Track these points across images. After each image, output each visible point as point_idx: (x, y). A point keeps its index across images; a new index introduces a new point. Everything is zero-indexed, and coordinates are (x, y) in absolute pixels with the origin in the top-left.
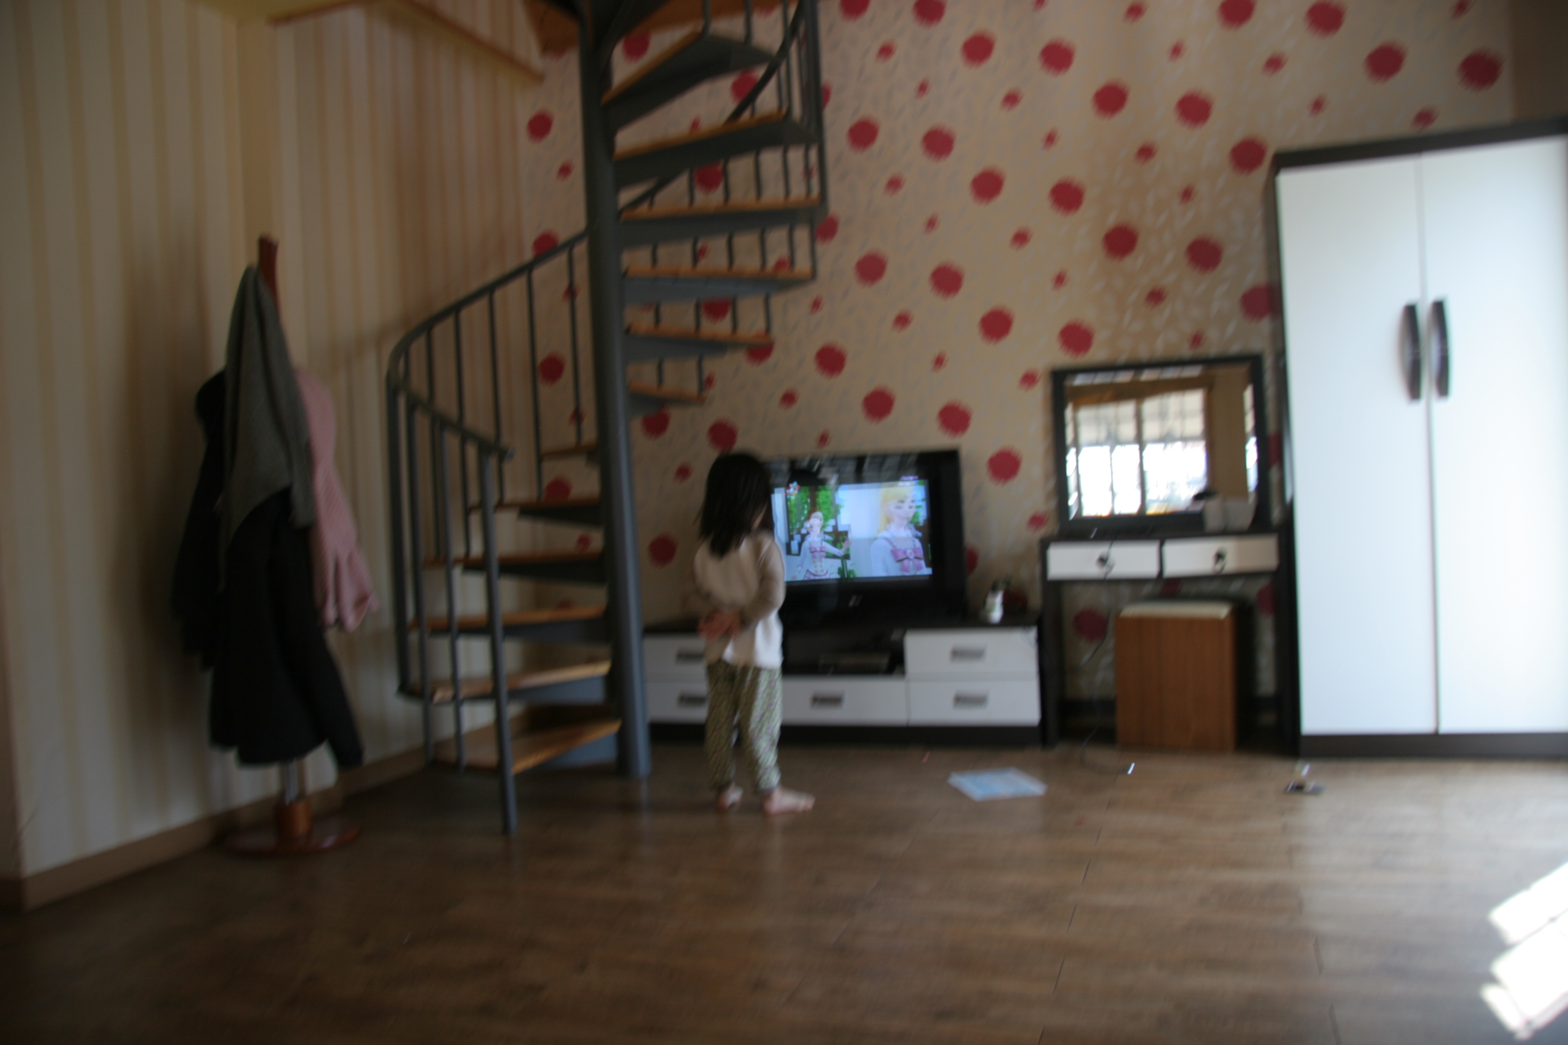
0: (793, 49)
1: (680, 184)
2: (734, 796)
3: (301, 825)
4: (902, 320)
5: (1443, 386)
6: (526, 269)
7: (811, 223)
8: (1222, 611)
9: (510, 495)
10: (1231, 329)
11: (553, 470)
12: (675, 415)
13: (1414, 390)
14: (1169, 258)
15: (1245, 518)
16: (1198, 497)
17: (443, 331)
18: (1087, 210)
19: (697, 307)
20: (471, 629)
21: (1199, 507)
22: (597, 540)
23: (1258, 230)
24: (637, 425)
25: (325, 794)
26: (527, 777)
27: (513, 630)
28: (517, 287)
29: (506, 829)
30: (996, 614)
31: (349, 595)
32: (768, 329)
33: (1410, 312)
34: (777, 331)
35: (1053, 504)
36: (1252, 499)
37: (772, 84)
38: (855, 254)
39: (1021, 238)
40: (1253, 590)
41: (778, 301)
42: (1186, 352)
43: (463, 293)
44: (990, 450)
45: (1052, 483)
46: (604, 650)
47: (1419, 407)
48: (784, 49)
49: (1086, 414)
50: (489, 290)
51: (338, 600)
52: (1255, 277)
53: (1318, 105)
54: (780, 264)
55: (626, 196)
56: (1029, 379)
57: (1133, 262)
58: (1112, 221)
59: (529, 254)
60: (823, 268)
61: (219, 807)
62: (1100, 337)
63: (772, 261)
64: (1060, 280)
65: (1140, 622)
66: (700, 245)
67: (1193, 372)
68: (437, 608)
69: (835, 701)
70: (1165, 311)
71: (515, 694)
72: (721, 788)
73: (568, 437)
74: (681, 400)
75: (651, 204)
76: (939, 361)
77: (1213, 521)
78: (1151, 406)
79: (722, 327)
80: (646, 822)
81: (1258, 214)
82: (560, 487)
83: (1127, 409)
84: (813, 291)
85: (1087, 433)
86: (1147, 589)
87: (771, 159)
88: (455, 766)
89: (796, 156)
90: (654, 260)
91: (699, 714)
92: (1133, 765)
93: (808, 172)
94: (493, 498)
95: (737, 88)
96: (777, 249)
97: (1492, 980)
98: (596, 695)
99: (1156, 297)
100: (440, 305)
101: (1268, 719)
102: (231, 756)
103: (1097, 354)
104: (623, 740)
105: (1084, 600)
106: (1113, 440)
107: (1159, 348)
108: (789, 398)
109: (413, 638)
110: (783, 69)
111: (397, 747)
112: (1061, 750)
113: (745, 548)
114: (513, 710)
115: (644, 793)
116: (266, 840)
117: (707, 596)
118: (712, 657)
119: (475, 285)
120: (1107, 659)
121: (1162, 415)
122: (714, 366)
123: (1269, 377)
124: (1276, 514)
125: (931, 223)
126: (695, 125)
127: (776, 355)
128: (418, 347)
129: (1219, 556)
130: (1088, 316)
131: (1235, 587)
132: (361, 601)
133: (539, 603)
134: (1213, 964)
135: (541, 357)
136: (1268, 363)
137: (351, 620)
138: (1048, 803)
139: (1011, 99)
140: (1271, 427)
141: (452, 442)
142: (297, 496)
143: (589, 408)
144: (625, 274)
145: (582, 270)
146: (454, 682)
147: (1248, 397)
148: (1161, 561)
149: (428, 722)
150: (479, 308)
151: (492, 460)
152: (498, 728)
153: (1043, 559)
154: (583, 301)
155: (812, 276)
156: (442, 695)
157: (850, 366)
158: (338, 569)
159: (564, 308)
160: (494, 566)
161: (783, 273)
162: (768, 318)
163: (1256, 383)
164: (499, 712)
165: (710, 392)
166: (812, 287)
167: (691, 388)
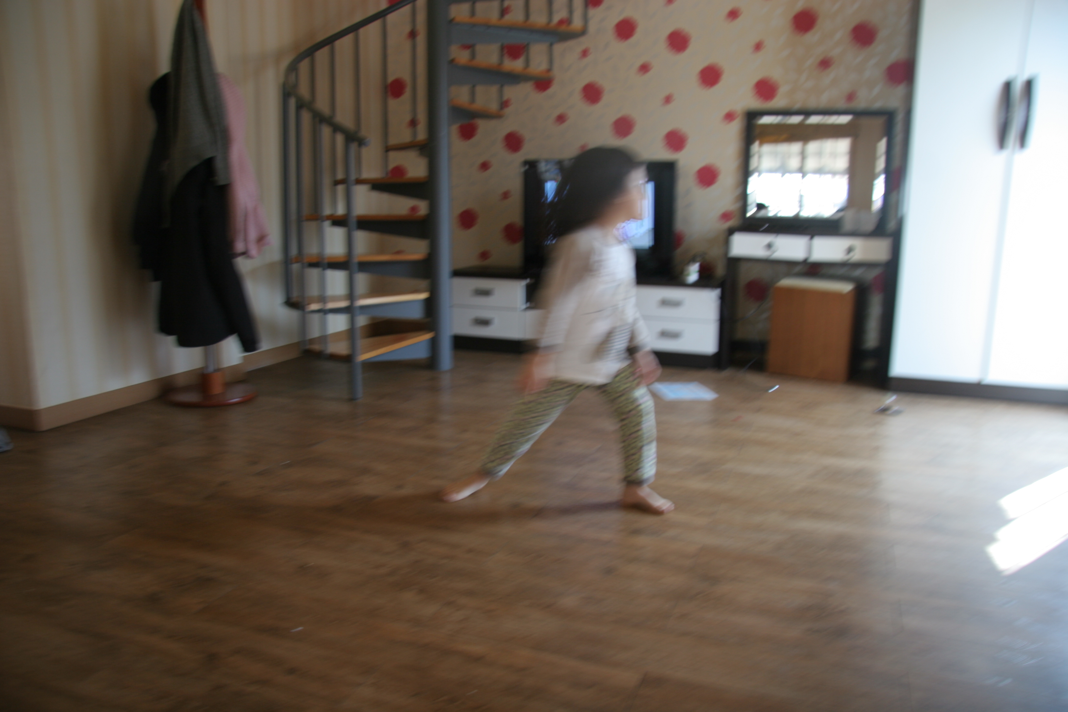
3: (217, 389)
4: (644, 68)
5: (1023, 140)
6: (382, 15)
8: (847, 288)
9: (365, 175)
10: (876, 90)
11: (396, 159)
12: (482, 125)
13: (1002, 142)
14: (838, 36)
15: (870, 225)
17: (322, 55)
19: (502, 48)
20: (335, 265)
21: (841, 214)
22: (422, 207)
23: (905, 19)
24: (455, 129)
27: (364, 266)
28: (375, 26)
29: (352, 399)
30: (693, 278)
31: (253, 234)
32: (549, 70)
33: (1008, 86)
34: (556, 73)
35: (738, 206)
36: (876, 214)
38: (616, 19)
39: (733, 14)
40: (870, 275)
41: (558, 48)
42: (842, 104)
44: (698, 164)
45: (739, 191)
46: (424, 283)
47: (1004, 153)
49: (767, 149)
50: (354, 28)
51: (246, 240)
52: (897, 54)
54: (561, 22)
56: (729, 117)
57: (812, 37)
59: (384, 5)
60: (592, 28)
62: (783, 90)
63: (556, 19)
64: (758, 47)
65: (791, 291)
66: (506, 4)
67: (844, 119)
68: (312, 250)
70: (831, 74)
71: (364, 309)
73: (405, 136)
74: (486, 115)
76: (668, 100)
77: (848, 226)
78: (813, 146)
79: (517, 65)
80: (447, 398)
82: (399, 171)
83: (795, 147)
84: (583, 42)
85: (767, 162)
86: (797, 269)
88: (319, 355)
90: (473, 13)
92: (777, 387)
94: (353, 177)
96: (561, 12)
97: (994, 541)
98: (416, 314)
99: (825, 64)
100: (321, 37)
101: (869, 364)
102: (171, 340)
103: (778, 102)
104: (434, 344)
105: (753, 273)
106: (783, 169)
107: (824, 101)
108: (561, 119)
109: (295, 267)
112: (726, 373)
114: (362, 321)
115: (446, 380)
116: (193, 397)
120: (765, 315)
121: (819, 154)
122: (511, 92)
123: (898, 129)
124: (891, 225)
127: (554, 87)
128: (304, 66)
129: (850, 250)
130: (775, 74)
131: (858, 273)
132: (261, 239)
133: (381, 251)
134: (817, 515)
135: (391, 79)
136: (900, 118)
137: (254, 252)
138: (716, 406)
140: (896, 163)
141: (326, 131)
142: (219, 164)
143: (422, 117)
144: (452, 21)
145: (421, 18)
146: (322, 299)
147: (882, 145)
148: (810, 249)
149: (303, 326)
150: (347, 40)
151: (354, 147)
152: (351, 333)
153: (727, 243)
154: (421, 40)
155: (583, 32)
156: (314, 307)
157: (605, 99)
158: (246, 216)
159: (407, 45)
160: (353, 222)
161: (563, 28)
162: (551, 61)
163: (888, 131)
164: (352, 321)
165: (507, 111)
166: (583, 39)
167: (494, 106)
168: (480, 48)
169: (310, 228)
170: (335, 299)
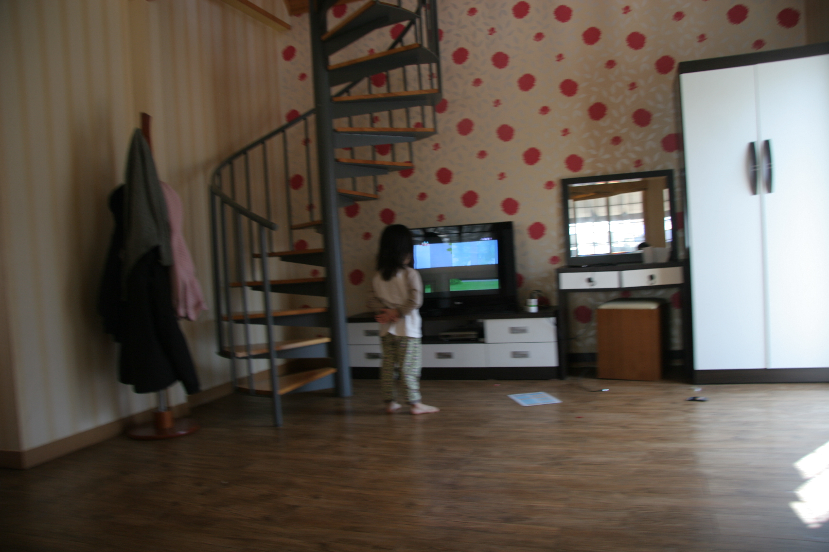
0: (423, 10)
1: (364, 83)
2: (396, 406)
3: (168, 424)
4: (482, 154)
5: (769, 187)
6: (282, 130)
7: (433, 104)
8: (653, 306)
9: (276, 249)
10: (657, 157)
11: (299, 235)
12: (361, 204)
13: (754, 189)
14: (624, 120)
15: (664, 259)
16: (641, 246)
17: (239, 163)
18: (580, 95)
19: (374, 148)
20: (256, 320)
21: (639, 252)
22: (321, 272)
23: (670, 105)
24: (342, 211)
25: (180, 407)
26: (287, 397)
27: (278, 320)
28: (278, 139)
29: (275, 426)
30: (534, 309)
31: (191, 301)
32: (410, 161)
33: (752, 146)
34: (416, 162)
35: (563, 251)
36: (668, 247)
37: (412, 29)
38: (458, 119)
39: (545, 110)
40: (668, 295)
41: (416, 144)
42: (633, 170)
43: (249, 142)
44: (530, 223)
45: (562, 241)
46: (326, 330)
47: (756, 197)
48: (418, 12)
49: (579, 203)
50: (262, 141)
51: (186, 307)
52: (669, 130)
53: (702, 38)
54: (418, 125)
55: (335, 90)
56: (550, 185)
57: (603, 123)
58: (593, 100)
59: (284, 122)
60: (440, 128)
61: (125, 414)
62: (587, 161)
63: (413, 122)
64: (566, 132)
65: (610, 313)
66: (374, 115)
67: (637, 180)
68: (238, 309)
69: (448, 356)
70: (621, 148)
71: (280, 354)
72: (388, 402)
73: (305, 218)
74: (366, 198)
75: (349, 95)
76: (502, 176)
77: (648, 260)
78: (614, 199)
79: (386, 159)
80: (350, 420)
81: (671, 96)
82: (302, 244)
83: (601, 201)
84: (435, 139)
85: (581, 214)
86: (613, 295)
87: (411, 69)
88: (247, 392)
89: (425, 67)
90: (351, 124)
91: (376, 363)
92: (607, 389)
93: (431, 76)
94: (267, 250)
95: (393, 32)
96: (416, 117)
97: (796, 499)
98: (322, 354)
99: (617, 140)
100: (238, 148)
101: (677, 363)
102: (130, 387)
103: (585, 172)
104: (337, 378)
105: (580, 301)
106: (596, 218)
107: (618, 168)
108: (422, 197)
109: (225, 324)
110: (417, 21)
111: (218, 382)
112: (569, 380)
113: (400, 276)
114: (279, 362)
115: (348, 405)
116: (148, 432)
117: (380, 301)
118: (383, 334)
119: (256, 138)
120: (592, 333)
121: (621, 203)
122: (383, 179)
123: (677, 183)
124: (681, 255)
125: (497, 103)
126: (372, 51)
127: (416, 174)
128: (226, 171)
129: (651, 278)
130: (580, 151)
131: (660, 294)
132: (198, 305)
133: (292, 306)
134: (651, 492)
135: (292, 175)
136: (676, 175)
137: (193, 316)
138: (561, 408)
139: (539, 36)
140: (678, 210)
141: (244, 220)
142: (163, 250)
143: (317, 202)
144: (335, 131)
145: (312, 129)
146: (247, 348)
147: (666, 193)
148: (620, 280)
149: (234, 369)
150: (258, 150)
151: (266, 230)
152: (271, 371)
153: (557, 280)
154: (313, 146)
155: (434, 132)
156: (241, 354)
157: (455, 178)
158: (185, 289)
159: (303, 148)
160: (267, 287)
161: (420, 130)
162: (411, 154)
163: (670, 185)
164: (272, 364)
165: (380, 194)
166: (434, 137)
167: (371, 191)
168: (357, 149)
169: (235, 292)
170: (257, 346)
